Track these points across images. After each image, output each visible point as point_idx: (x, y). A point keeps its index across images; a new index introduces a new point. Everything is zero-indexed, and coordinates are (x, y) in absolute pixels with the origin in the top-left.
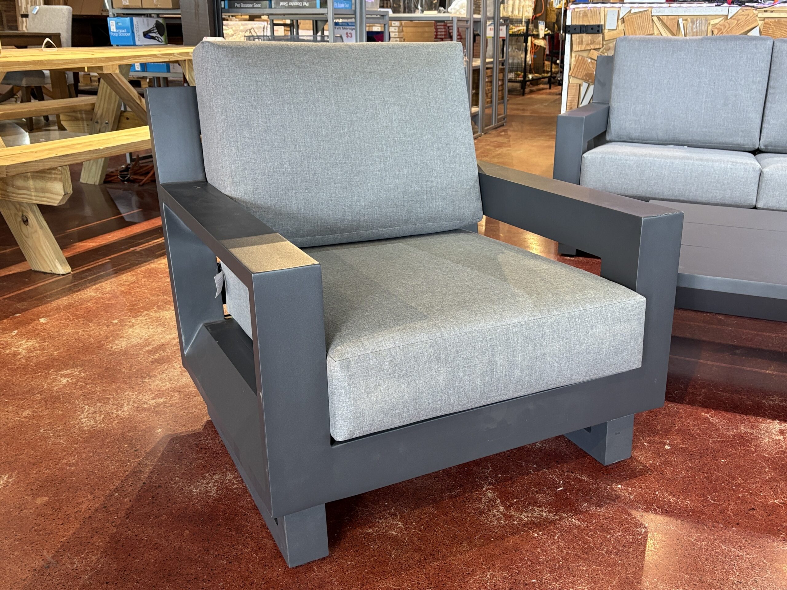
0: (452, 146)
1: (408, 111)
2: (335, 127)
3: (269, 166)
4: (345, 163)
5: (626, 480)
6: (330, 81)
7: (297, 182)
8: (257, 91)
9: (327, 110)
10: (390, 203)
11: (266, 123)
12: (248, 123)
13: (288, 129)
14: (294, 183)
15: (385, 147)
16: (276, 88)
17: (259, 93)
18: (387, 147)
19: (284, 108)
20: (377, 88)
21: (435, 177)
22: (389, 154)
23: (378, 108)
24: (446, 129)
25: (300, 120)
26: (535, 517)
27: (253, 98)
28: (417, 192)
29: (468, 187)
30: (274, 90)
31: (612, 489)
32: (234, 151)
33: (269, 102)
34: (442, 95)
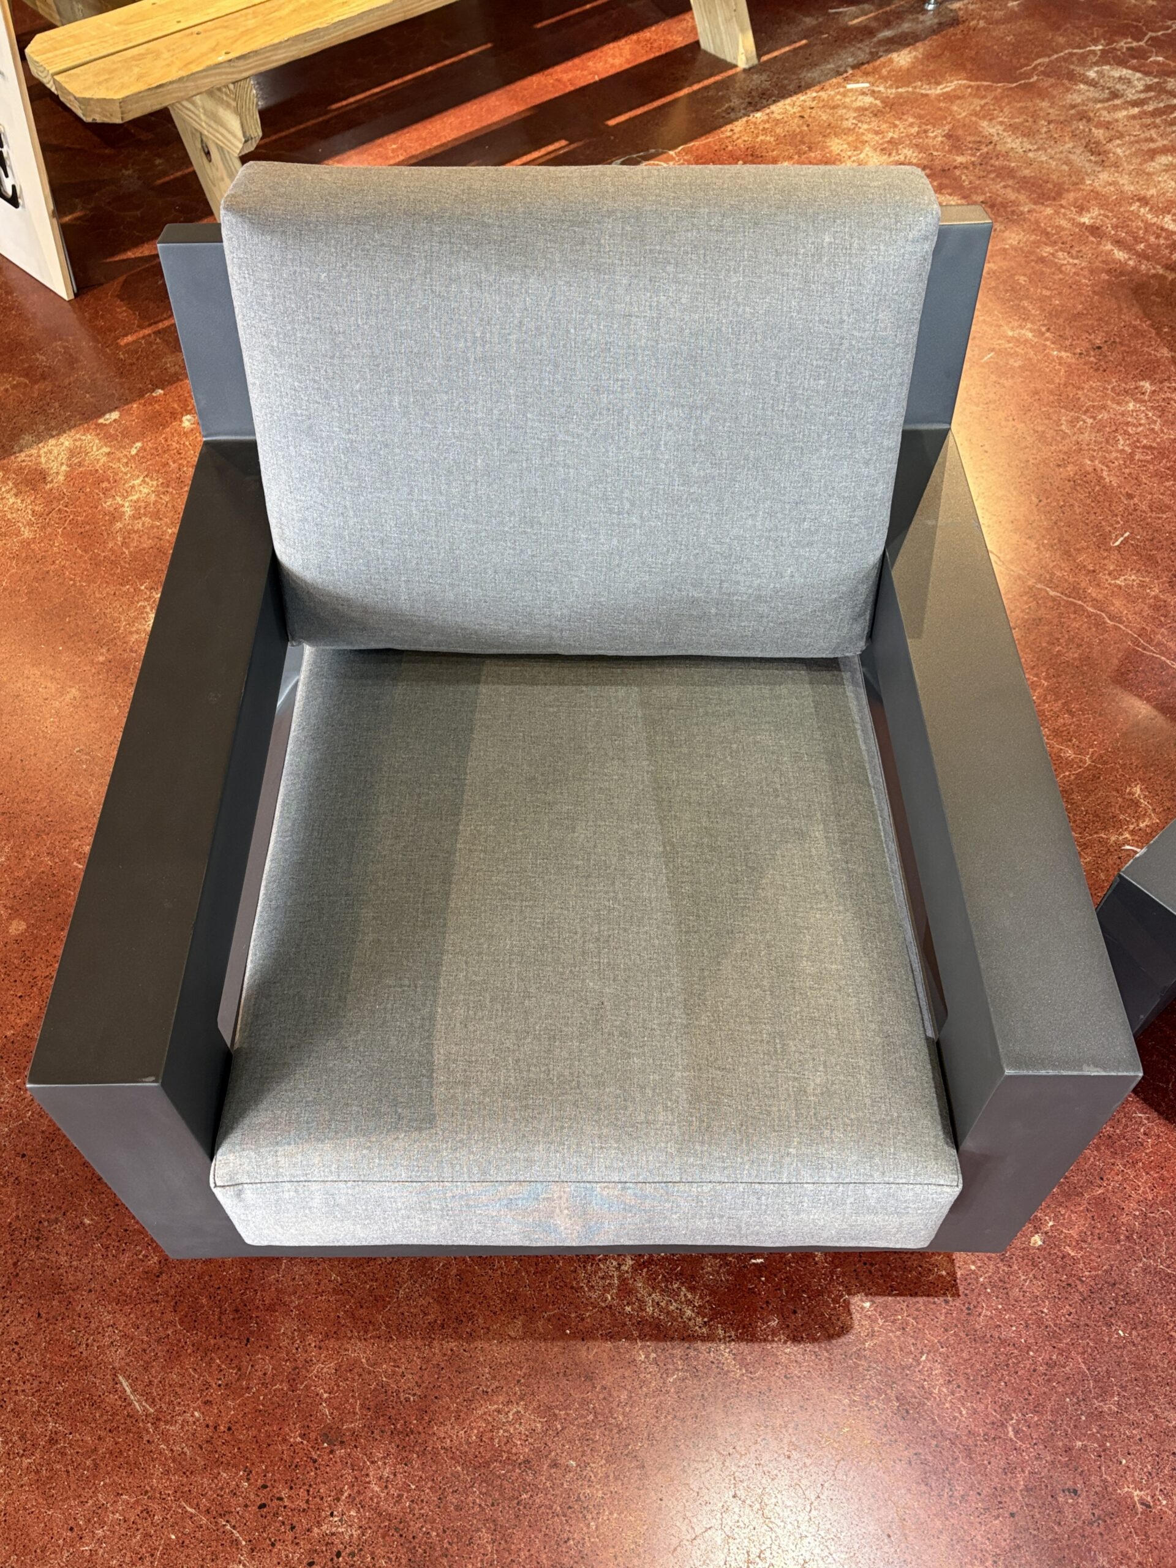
0: (810, 507)
1: (706, 421)
2: (512, 451)
3: (351, 523)
4: (525, 533)
5: (889, 1295)
6: (513, 337)
7: (411, 562)
8: (332, 357)
9: (495, 412)
10: (622, 617)
11: (349, 432)
12: (310, 427)
13: (397, 450)
14: (404, 562)
15: (627, 506)
16: (377, 352)
17: (336, 361)
18: (633, 504)
19: (391, 401)
20: (635, 360)
21: (746, 574)
22: (635, 520)
23: (626, 412)
24: (805, 466)
25: (425, 432)
26: (668, 1313)
27: (323, 372)
28: (694, 601)
29: (834, 596)
30: (373, 356)
31: (847, 1304)
32: (284, 477)
33: (358, 387)
34: (817, 378)
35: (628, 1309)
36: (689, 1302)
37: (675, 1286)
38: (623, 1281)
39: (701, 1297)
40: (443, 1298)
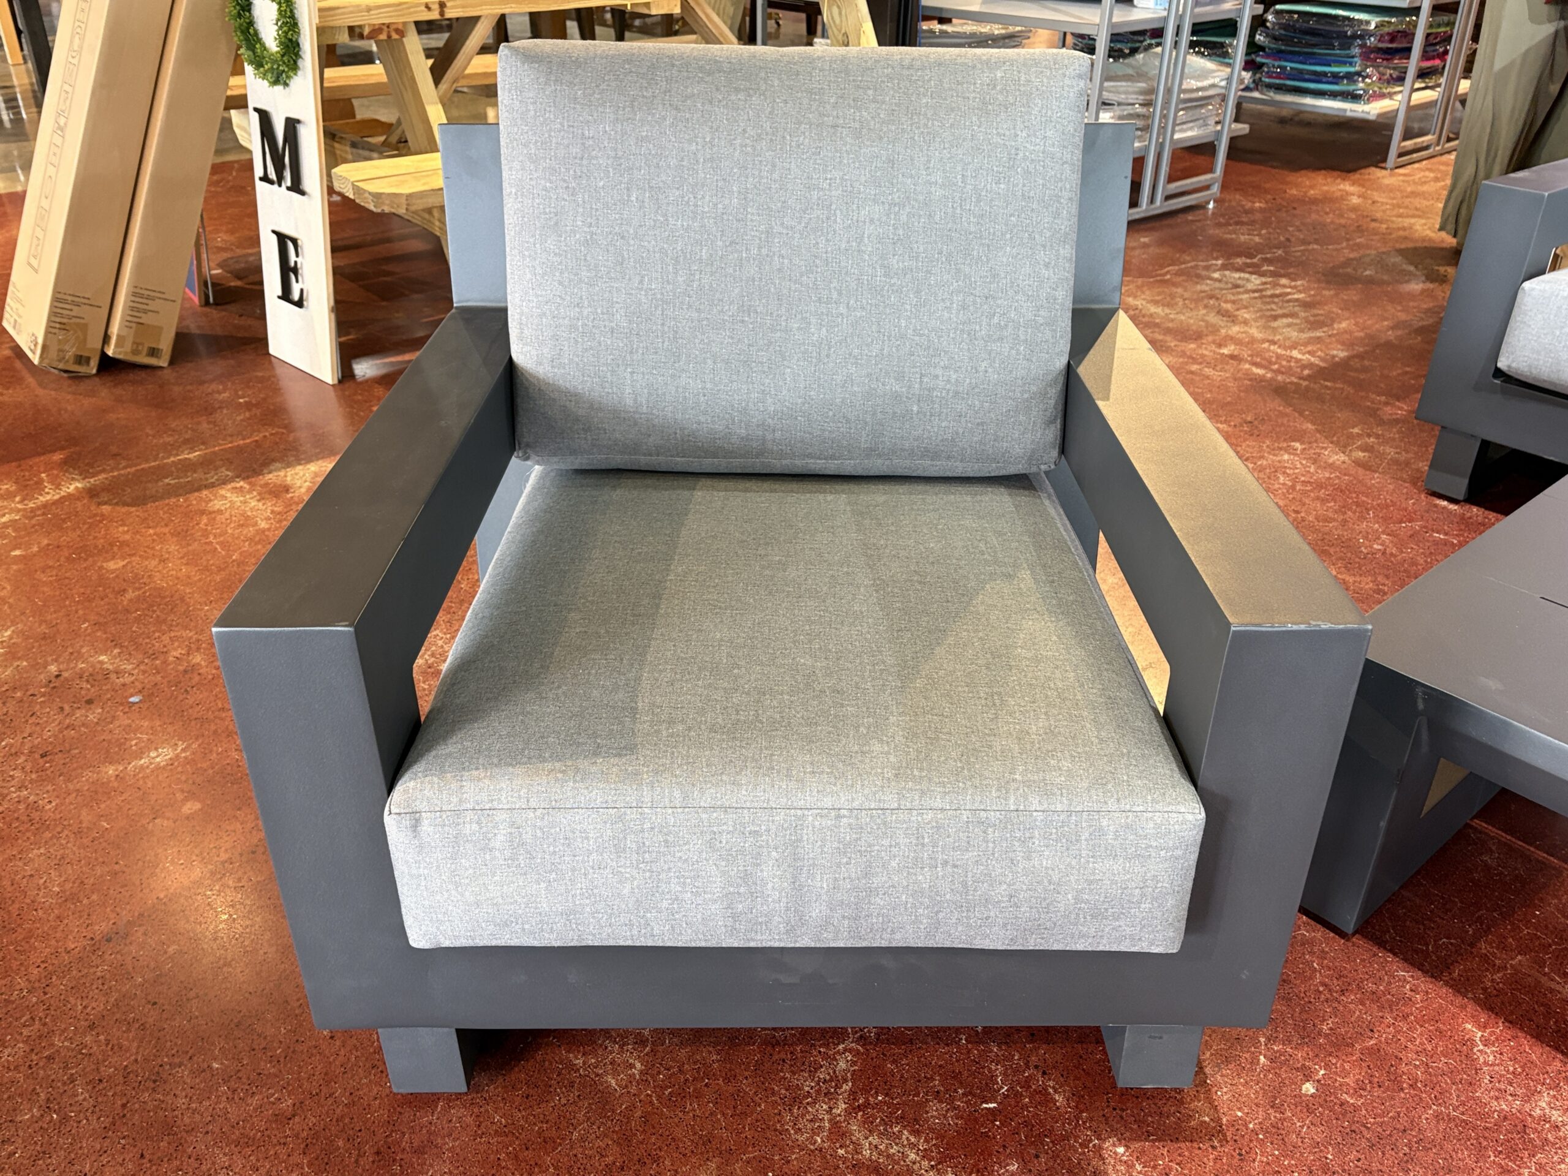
0: (999, 302)
1: (904, 218)
2: (732, 243)
3: (585, 313)
4: (743, 322)
5: (1146, 1140)
6: (738, 141)
7: (637, 352)
8: (582, 159)
9: (720, 206)
10: (831, 413)
11: (590, 225)
12: (556, 224)
13: (632, 242)
14: (631, 352)
15: (835, 295)
16: (620, 153)
17: (585, 162)
18: (840, 294)
19: (629, 196)
20: (841, 162)
21: (945, 368)
22: (842, 309)
23: (834, 207)
24: (992, 262)
25: (658, 224)
26: (888, 1156)
27: (571, 172)
28: (897, 396)
29: (1026, 396)
30: (616, 157)
31: (1098, 1149)
32: (529, 276)
33: (601, 184)
34: (998, 183)
35: (841, 1152)
36: (912, 1146)
37: (896, 1130)
38: (835, 1124)
39: (926, 1141)
40: (625, 1140)
